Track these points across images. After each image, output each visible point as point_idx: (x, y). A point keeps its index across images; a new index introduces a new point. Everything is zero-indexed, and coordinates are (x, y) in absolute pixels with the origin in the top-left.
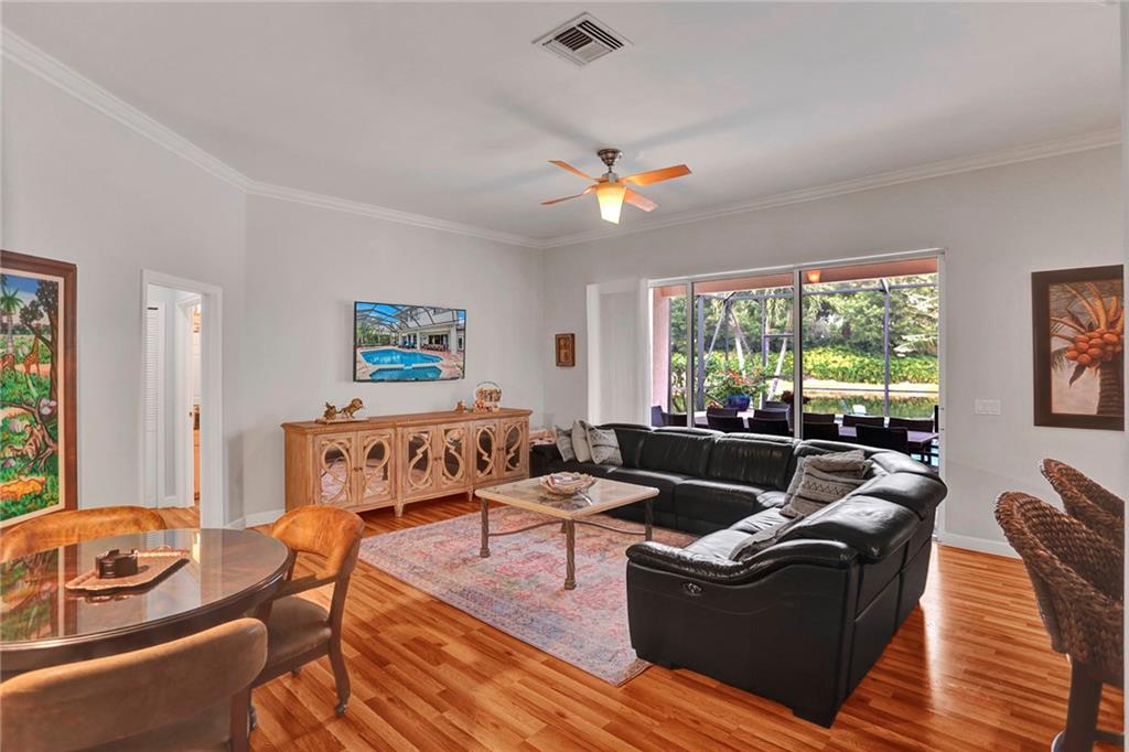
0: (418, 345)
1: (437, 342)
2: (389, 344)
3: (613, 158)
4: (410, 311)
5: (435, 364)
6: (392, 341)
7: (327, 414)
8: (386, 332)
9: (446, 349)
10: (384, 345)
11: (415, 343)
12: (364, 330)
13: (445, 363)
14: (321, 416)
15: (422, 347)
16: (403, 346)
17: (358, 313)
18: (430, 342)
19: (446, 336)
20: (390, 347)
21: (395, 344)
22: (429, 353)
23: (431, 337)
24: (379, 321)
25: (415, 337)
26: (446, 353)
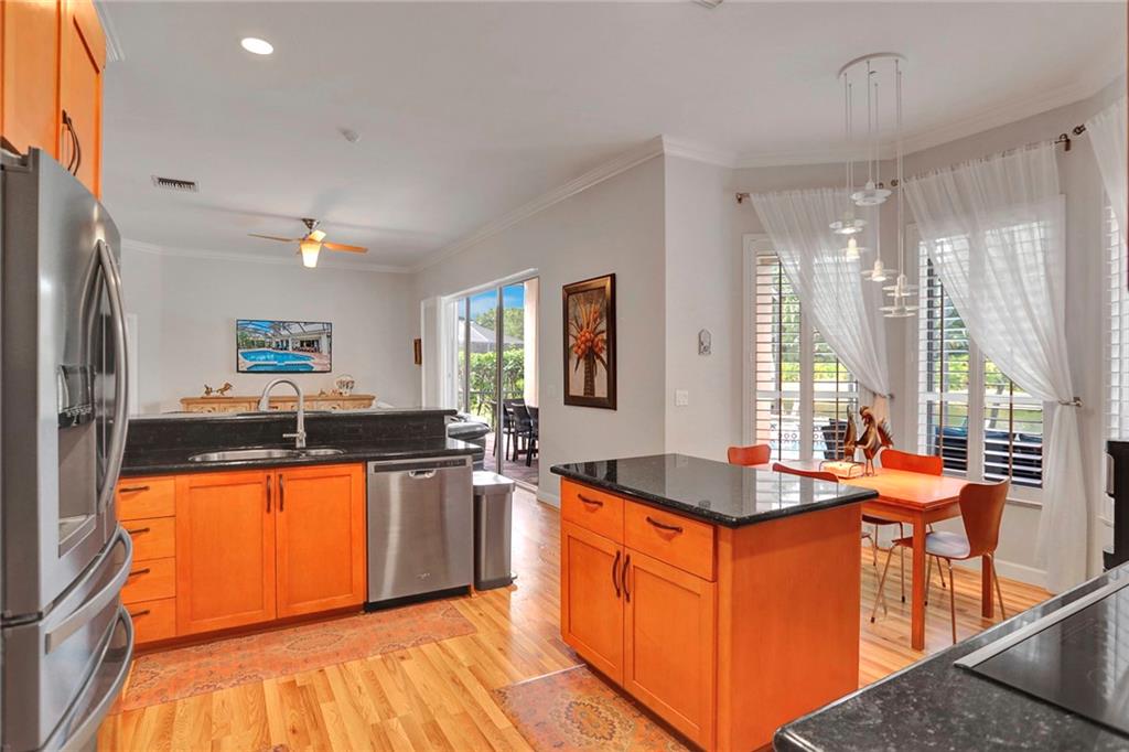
0: (290, 347)
1: (308, 345)
2: (264, 346)
3: (312, 224)
4: (284, 325)
5: (308, 362)
6: (267, 345)
7: (208, 393)
8: (262, 338)
9: (317, 350)
10: (260, 347)
11: (287, 345)
12: (243, 337)
13: (316, 361)
14: (203, 394)
15: (294, 349)
16: (277, 347)
17: (241, 326)
18: (302, 345)
19: (318, 341)
20: (265, 349)
21: (269, 347)
22: (301, 353)
23: (302, 343)
24: (256, 331)
25: (287, 342)
26: (317, 354)
